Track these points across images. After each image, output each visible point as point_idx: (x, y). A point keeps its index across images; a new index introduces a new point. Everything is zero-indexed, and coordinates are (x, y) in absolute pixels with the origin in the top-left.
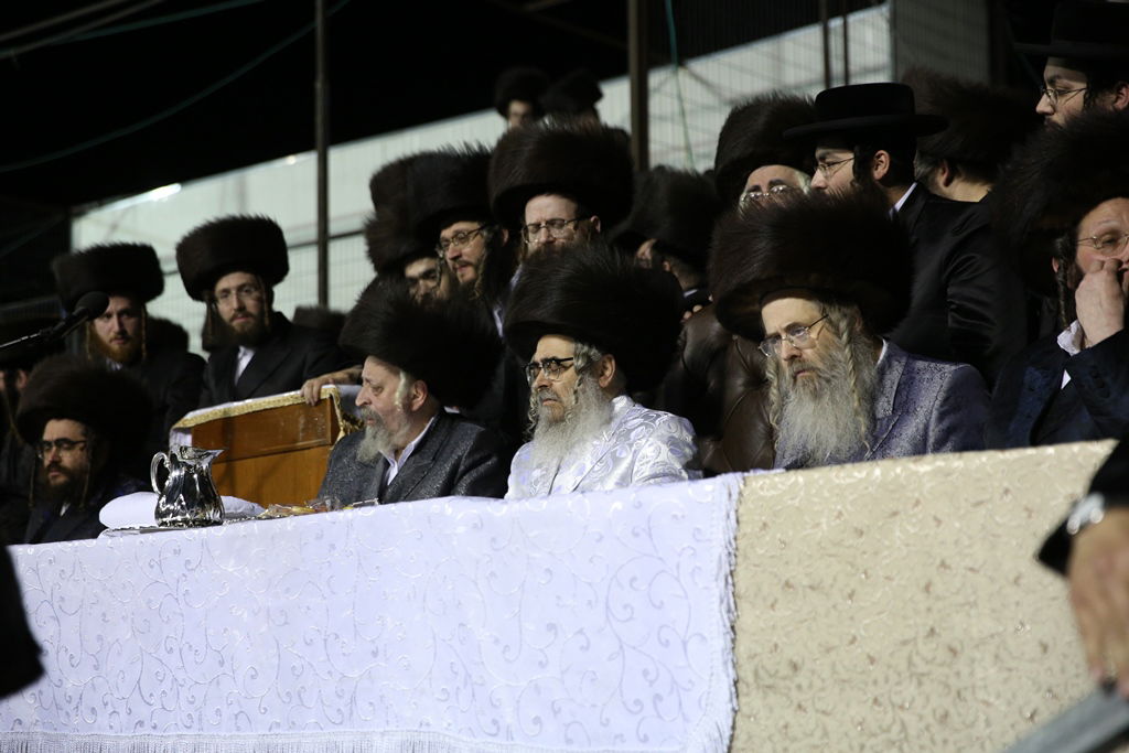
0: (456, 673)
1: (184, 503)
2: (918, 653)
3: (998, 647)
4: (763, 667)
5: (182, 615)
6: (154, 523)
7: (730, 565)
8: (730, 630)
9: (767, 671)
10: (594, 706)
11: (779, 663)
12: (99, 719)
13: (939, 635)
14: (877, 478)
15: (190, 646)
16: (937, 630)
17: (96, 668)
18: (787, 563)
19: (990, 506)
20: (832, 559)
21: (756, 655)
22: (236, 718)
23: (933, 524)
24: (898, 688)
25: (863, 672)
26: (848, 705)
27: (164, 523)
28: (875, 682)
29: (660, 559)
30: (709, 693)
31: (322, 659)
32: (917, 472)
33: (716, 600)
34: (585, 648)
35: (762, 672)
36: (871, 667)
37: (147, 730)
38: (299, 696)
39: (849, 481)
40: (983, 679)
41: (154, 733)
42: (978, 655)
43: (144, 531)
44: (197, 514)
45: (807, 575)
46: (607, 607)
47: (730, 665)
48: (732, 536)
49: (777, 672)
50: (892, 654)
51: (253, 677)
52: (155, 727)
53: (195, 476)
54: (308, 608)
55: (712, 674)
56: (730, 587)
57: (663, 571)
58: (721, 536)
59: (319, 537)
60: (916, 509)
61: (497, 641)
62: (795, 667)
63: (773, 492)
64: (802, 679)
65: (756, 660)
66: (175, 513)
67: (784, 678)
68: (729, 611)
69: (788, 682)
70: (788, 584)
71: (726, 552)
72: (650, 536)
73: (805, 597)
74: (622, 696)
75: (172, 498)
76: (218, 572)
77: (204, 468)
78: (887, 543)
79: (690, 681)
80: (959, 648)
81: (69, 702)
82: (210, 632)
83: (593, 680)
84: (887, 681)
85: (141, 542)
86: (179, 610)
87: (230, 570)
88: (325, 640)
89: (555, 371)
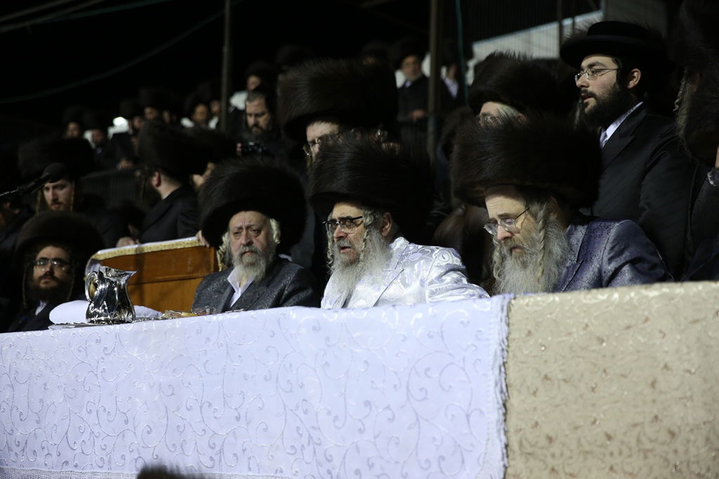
0: (301, 435)
1: (106, 308)
2: (644, 434)
3: (709, 432)
4: (526, 439)
5: (100, 386)
6: (86, 321)
7: (503, 358)
8: (502, 406)
9: (529, 442)
10: (397, 462)
11: (538, 436)
12: (38, 458)
13: (661, 421)
14: (616, 299)
15: (105, 409)
16: (660, 417)
17: (38, 422)
18: (546, 361)
19: (704, 323)
20: (581, 360)
21: (521, 430)
22: (136, 462)
23: (660, 335)
24: (629, 460)
25: (601, 446)
26: (590, 470)
27: (92, 322)
28: (612, 454)
29: (450, 354)
30: (486, 453)
31: (198, 420)
32: (646, 297)
33: (492, 384)
34: (391, 420)
35: (525, 443)
36: (608, 443)
37: (70, 468)
38: (182, 446)
39: (594, 301)
40: (697, 456)
41: (75, 470)
42: (692, 438)
43: (77, 326)
44: (115, 315)
45: (561, 371)
46: (408, 390)
47: (502, 432)
48: (505, 336)
49: (537, 443)
50: (625, 433)
51: (148, 432)
52: (76, 466)
53: (116, 289)
54: (189, 384)
55: (488, 440)
56: (503, 375)
57: (452, 363)
58: (497, 336)
59: (199, 332)
60: (646, 325)
61: (329, 413)
62: (550, 439)
63: (536, 308)
64: (556, 448)
65: (521, 433)
66: (100, 315)
67: (542, 448)
68: (502, 392)
69: (545, 451)
70: (546, 377)
71: (500, 348)
72: (442, 337)
73: (559, 387)
74: (417, 455)
75: (98, 304)
76: (126, 357)
77: (122, 283)
78: (622, 349)
79: (472, 445)
80: (677, 431)
81: (18, 446)
82: (119, 399)
83: (397, 444)
84: (620, 453)
85: (74, 334)
86: (97, 383)
87: (135, 355)
88: (201, 407)
89: (349, 227)
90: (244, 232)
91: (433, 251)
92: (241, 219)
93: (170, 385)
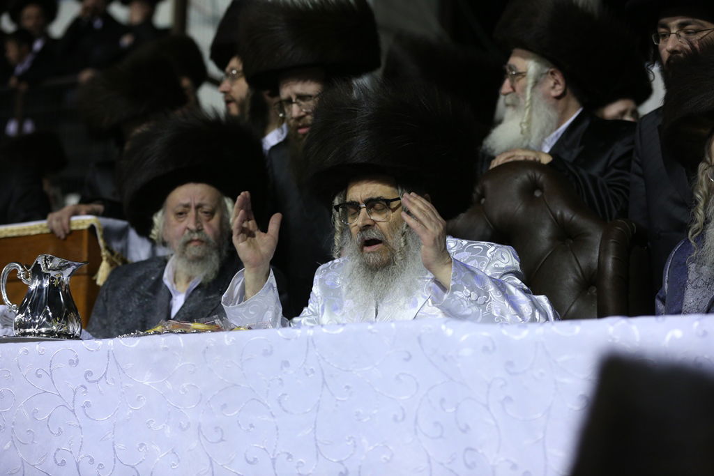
1: (50, 315)
5: (80, 427)
15: (92, 460)
54: (252, 426)
59: (268, 353)
61: (514, 467)
76: (130, 385)
77: (65, 280)
85: (27, 351)
86: (76, 423)
87: (147, 383)
88: (274, 460)
89: (379, 212)
90: (192, 213)
91: (486, 249)
92: (189, 194)
93: (216, 428)
